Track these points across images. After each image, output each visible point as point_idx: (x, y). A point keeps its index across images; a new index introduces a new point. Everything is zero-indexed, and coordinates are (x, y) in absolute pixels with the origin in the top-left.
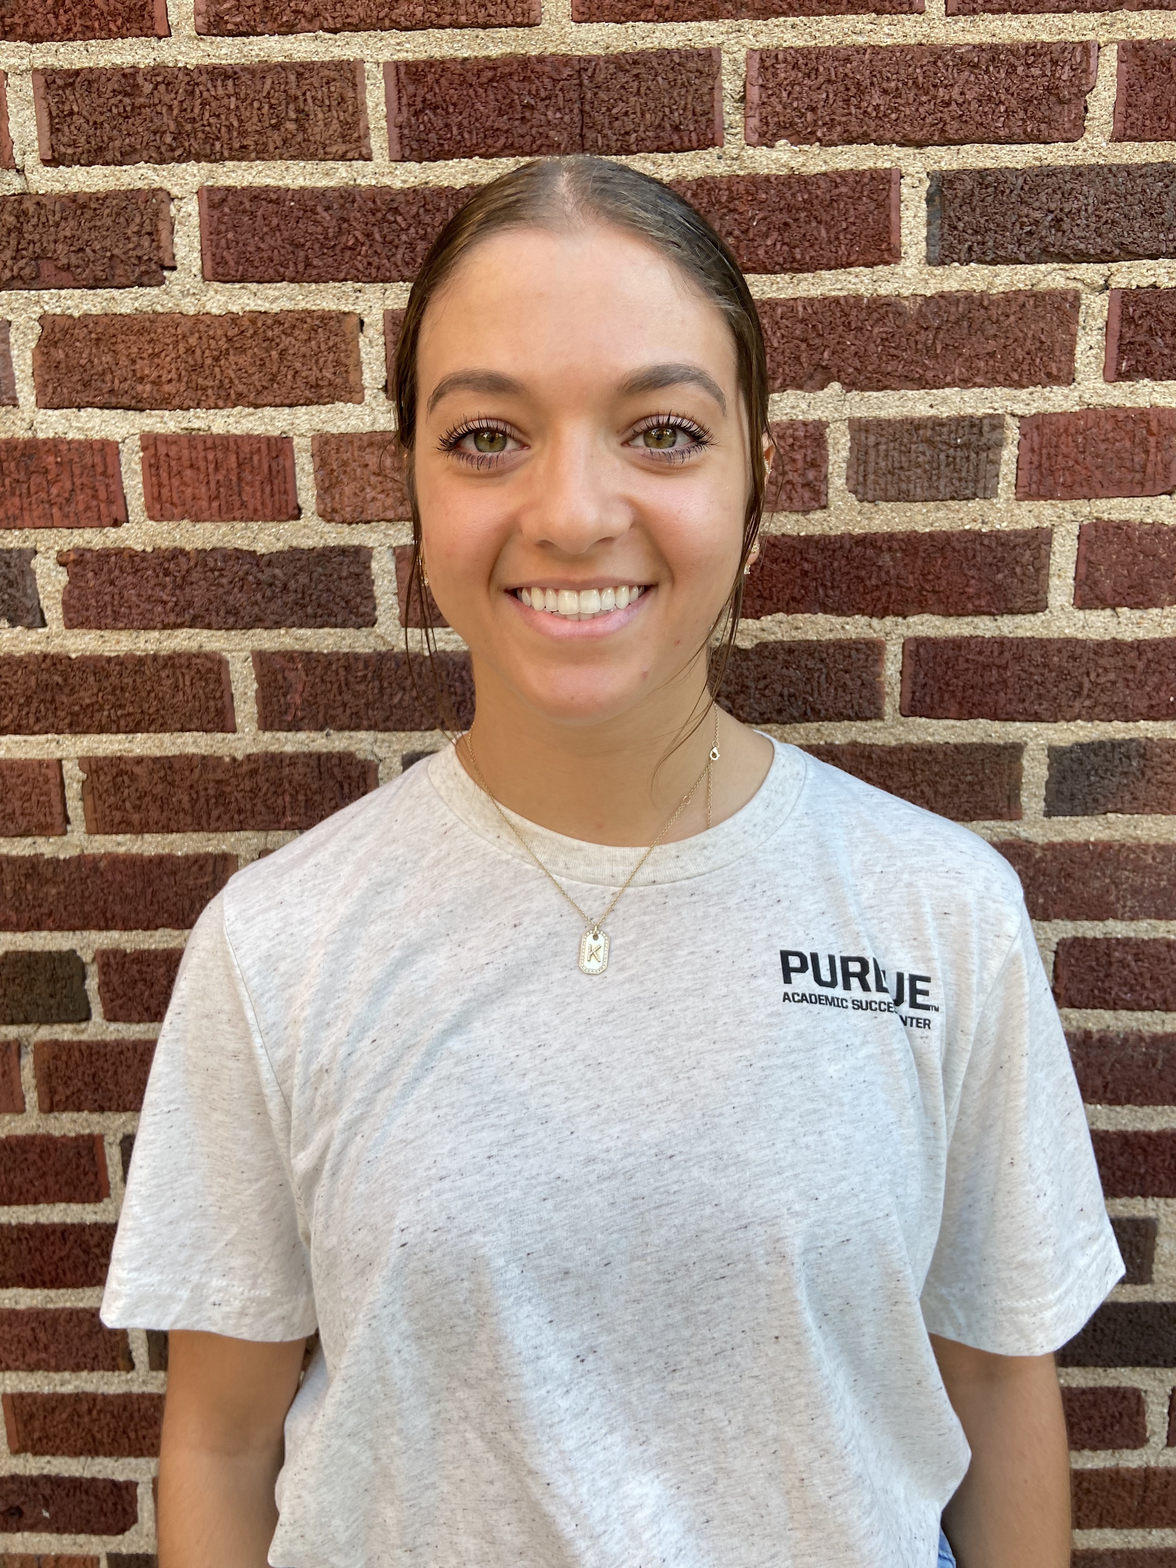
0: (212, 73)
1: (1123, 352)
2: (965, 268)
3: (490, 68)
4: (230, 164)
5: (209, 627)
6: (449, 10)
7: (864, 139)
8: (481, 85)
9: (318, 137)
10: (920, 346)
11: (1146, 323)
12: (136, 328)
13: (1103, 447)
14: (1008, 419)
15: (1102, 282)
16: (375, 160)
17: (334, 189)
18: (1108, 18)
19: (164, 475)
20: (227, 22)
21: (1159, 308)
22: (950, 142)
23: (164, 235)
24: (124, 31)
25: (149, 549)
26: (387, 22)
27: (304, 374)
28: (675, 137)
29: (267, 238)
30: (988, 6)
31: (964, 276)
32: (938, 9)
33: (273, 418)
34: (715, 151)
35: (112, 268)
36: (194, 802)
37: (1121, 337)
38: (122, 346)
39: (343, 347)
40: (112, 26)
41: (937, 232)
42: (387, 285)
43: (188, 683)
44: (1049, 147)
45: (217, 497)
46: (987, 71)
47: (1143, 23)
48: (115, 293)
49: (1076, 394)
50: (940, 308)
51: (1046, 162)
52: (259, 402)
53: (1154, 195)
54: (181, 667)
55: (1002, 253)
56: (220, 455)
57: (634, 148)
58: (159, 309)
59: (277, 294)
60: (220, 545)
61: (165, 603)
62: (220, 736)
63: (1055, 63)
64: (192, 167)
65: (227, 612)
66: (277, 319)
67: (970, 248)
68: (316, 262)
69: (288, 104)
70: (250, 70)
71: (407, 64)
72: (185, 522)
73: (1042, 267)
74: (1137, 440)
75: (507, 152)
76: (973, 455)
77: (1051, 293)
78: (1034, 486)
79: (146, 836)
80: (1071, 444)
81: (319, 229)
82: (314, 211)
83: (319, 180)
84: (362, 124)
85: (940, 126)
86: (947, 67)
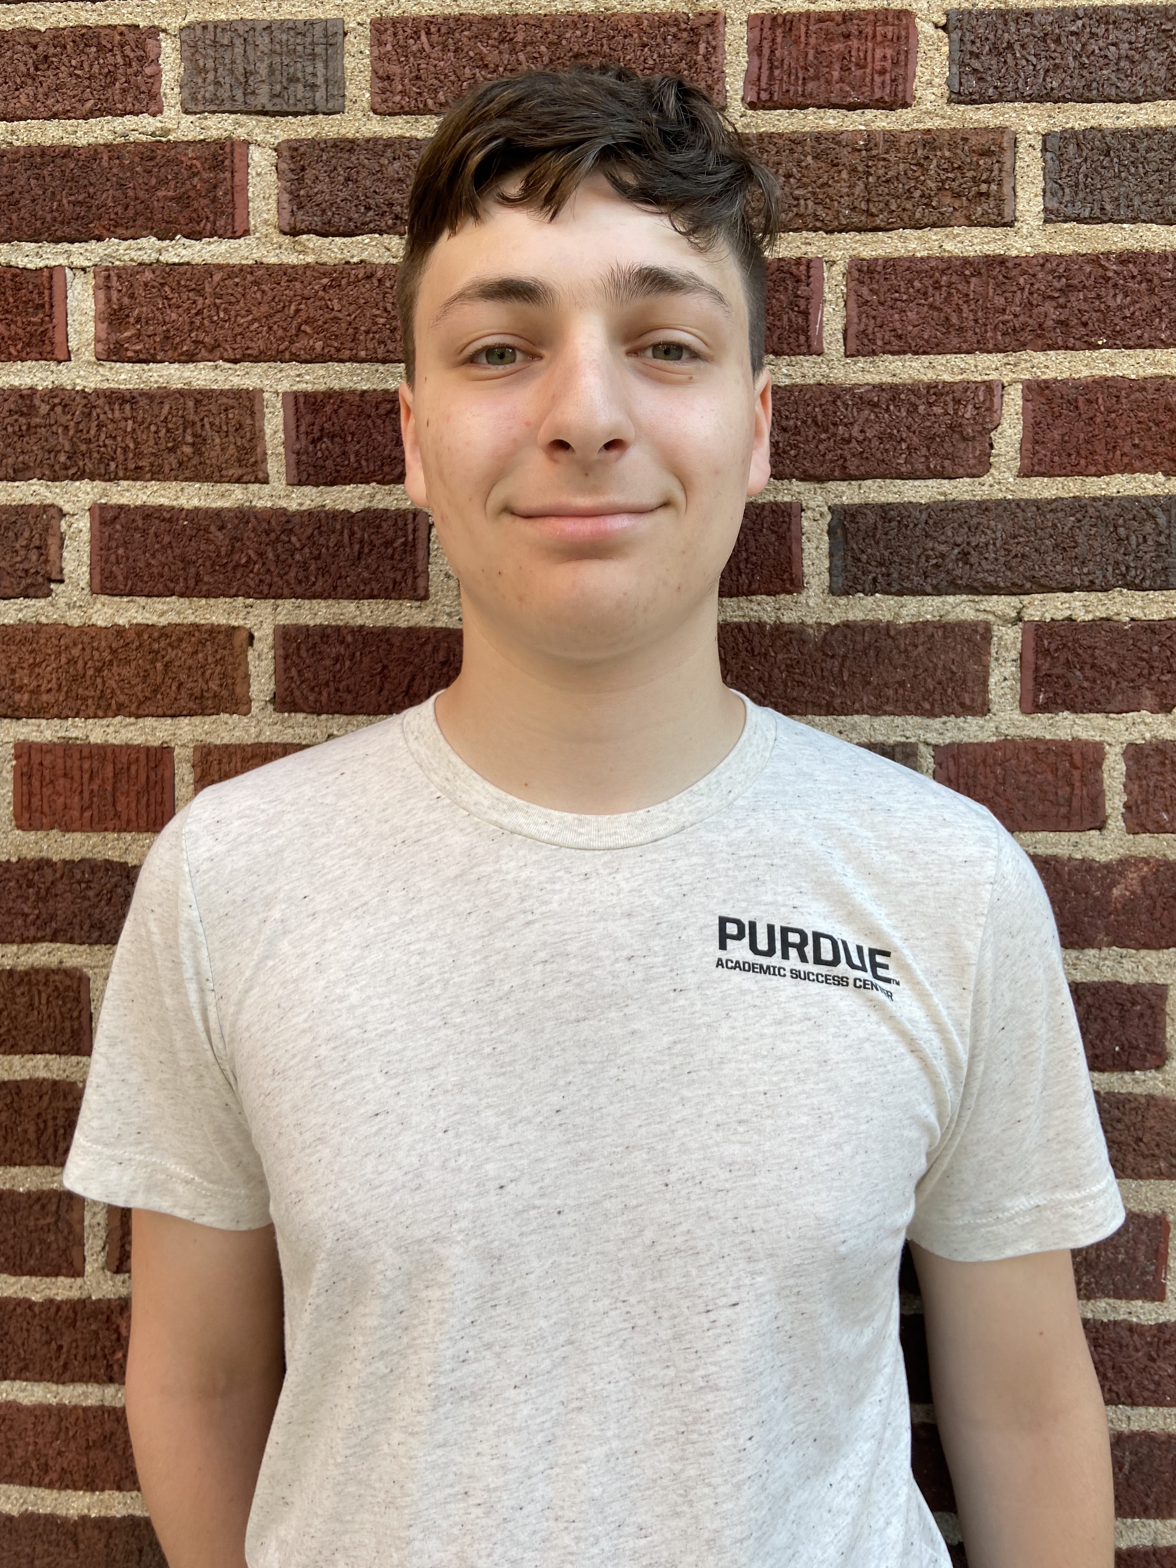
0: (110, 397)
1: (1040, 684)
2: (870, 599)
3: (388, 401)
4: (124, 483)
5: (71, 941)
6: (348, 345)
8: (379, 416)
9: (214, 461)
10: (826, 673)
11: (1063, 656)
12: (18, 638)
13: (1023, 779)
14: (923, 747)
15: (1014, 614)
16: (272, 484)
17: (229, 510)
18: (1011, 359)
19: (36, 784)
20: (127, 350)
21: (1076, 641)
22: (849, 478)
23: (53, 550)
24: (24, 354)
25: (14, 860)
26: (287, 355)
27: (189, 685)
29: (159, 555)
30: (888, 347)
31: (869, 606)
32: (837, 350)
33: (154, 729)
36: (40, 1133)
37: (1037, 669)
39: (231, 660)
40: (12, 350)
41: (839, 563)
42: (280, 602)
43: (44, 1001)
44: (954, 482)
45: (90, 807)
46: (887, 410)
47: (1049, 363)
49: (992, 725)
50: (845, 637)
51: (950, 497)
52: (141, 712)
53: (1066, 529)
54: (37, 984)
55: (907, 584)
56: (96, 764)
58: (43, 620)
59: (165, 608)
60: (88, 856)
61: (27, 915)
62: (74, 1059)
63: (957, 402)
64: (85, 485)
65: (92, 926)
66: (165, 632)
67: (875, 580)
68: (206, 579)
69: (185, 428)
70: (149, 395)
71: (306, 394)
72: (54, 831)
73: (950, 599)
74: (1060, 773)
77: (960, 624)
80: (990, 775)
81: (212, 547)
82: (207, 531)
83: (214, 500)
84: (259, 449)
85: (841, 462)
86: (847, 406)
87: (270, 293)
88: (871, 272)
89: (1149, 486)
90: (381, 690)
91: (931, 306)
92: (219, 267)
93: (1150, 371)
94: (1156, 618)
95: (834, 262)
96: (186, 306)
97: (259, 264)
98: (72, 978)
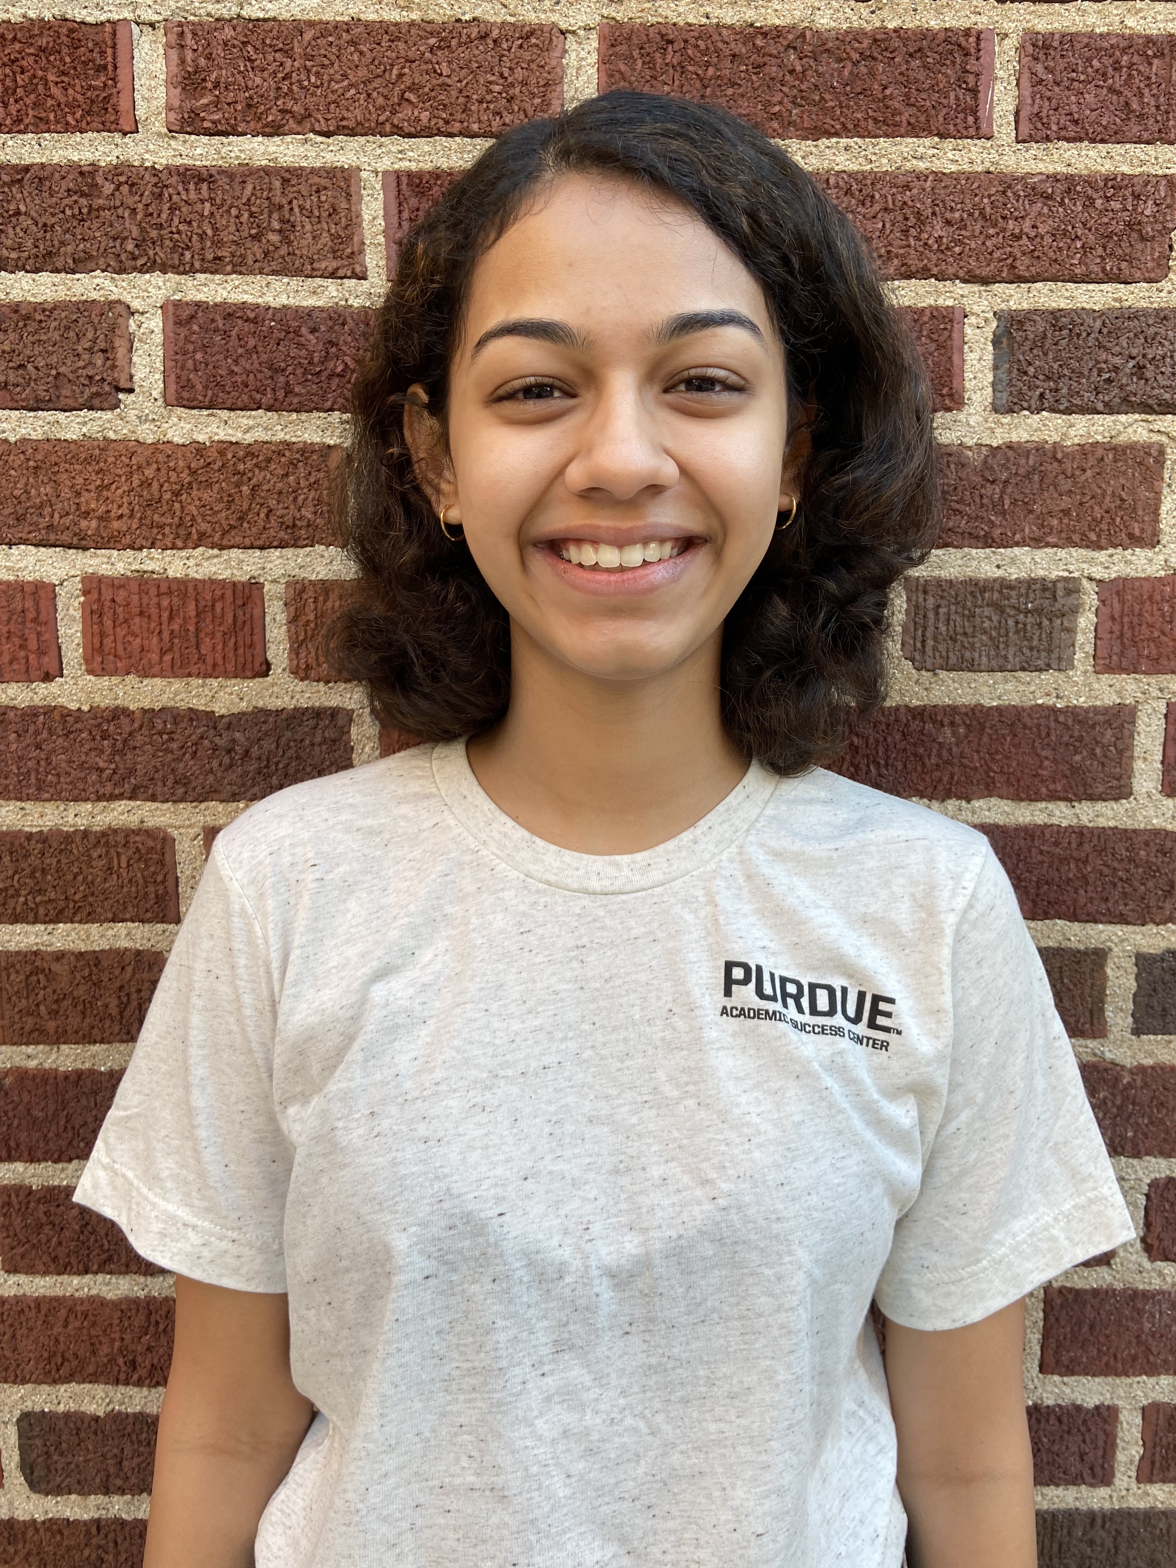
0: (184, 174)
2: (1036, 417)
4: (201, 277)
5: (153, 798)
6: (458, 116)
7: (924, 274)
9: (305, 252)
10: (985, 501)
12: (83, 456)
14: (1085, 583)
16: (371, 280)
17: (321, 310)
19: (108, 623)
20: (203, 119)
22: (1018, 279)
23: (121, 352)
24: (84, 124)
25: (85, 708)
26: (388, 128)
27: (280, 512)
29: (242, 361)
30: (1063, 133)
31: (1035, 426)
32: (1008, 135)
33: (241, 562)
35: (57, 387)
36: (125, 1008)
38: (65, 476)
39: (325, 483)
40: (70, 118)
41: (1004, 377)
43: (124, 864)
44: (1131, 287)
45: (170, 649)
46: (1062, 204)
48: (61, 416)
49: (1161, 557)
50: (1008, 460)
51: (1127, 304)
52: (225, 542)
54: (116, 845)
55: (1077, 401)
56: (175, 600)
58: (112, 435)
59: (251, 423)
60: (169, 704)
61: (101, 770)
62: (160, 927)
63: (1137, 197)
64: (156, 278)
65: (176, 782)
66: (251, 451)
67: (1042, 395)
68: (297, 389)
69: (270, 213)
70: (229, 174)
71: (410, 174)
72: (131, 677)
73: (1123, 418)
76: (1046, 622)
77: (1132, 446)
78: (1115, 658)
79: (63, 1047)
80: (1157, 613)
81: (304, 353)
82: (297, 333)
83: (304, 298)
84: (356, 239)
85: (1009, 261)
86: (1018, 198)
87: (368, 54)
88: (1046, 47)
91: (1111, 90)
92: (311, 24)
95: (1006, 35)
96: (271, 68)
97: (357, 21)
98: (154, 839)
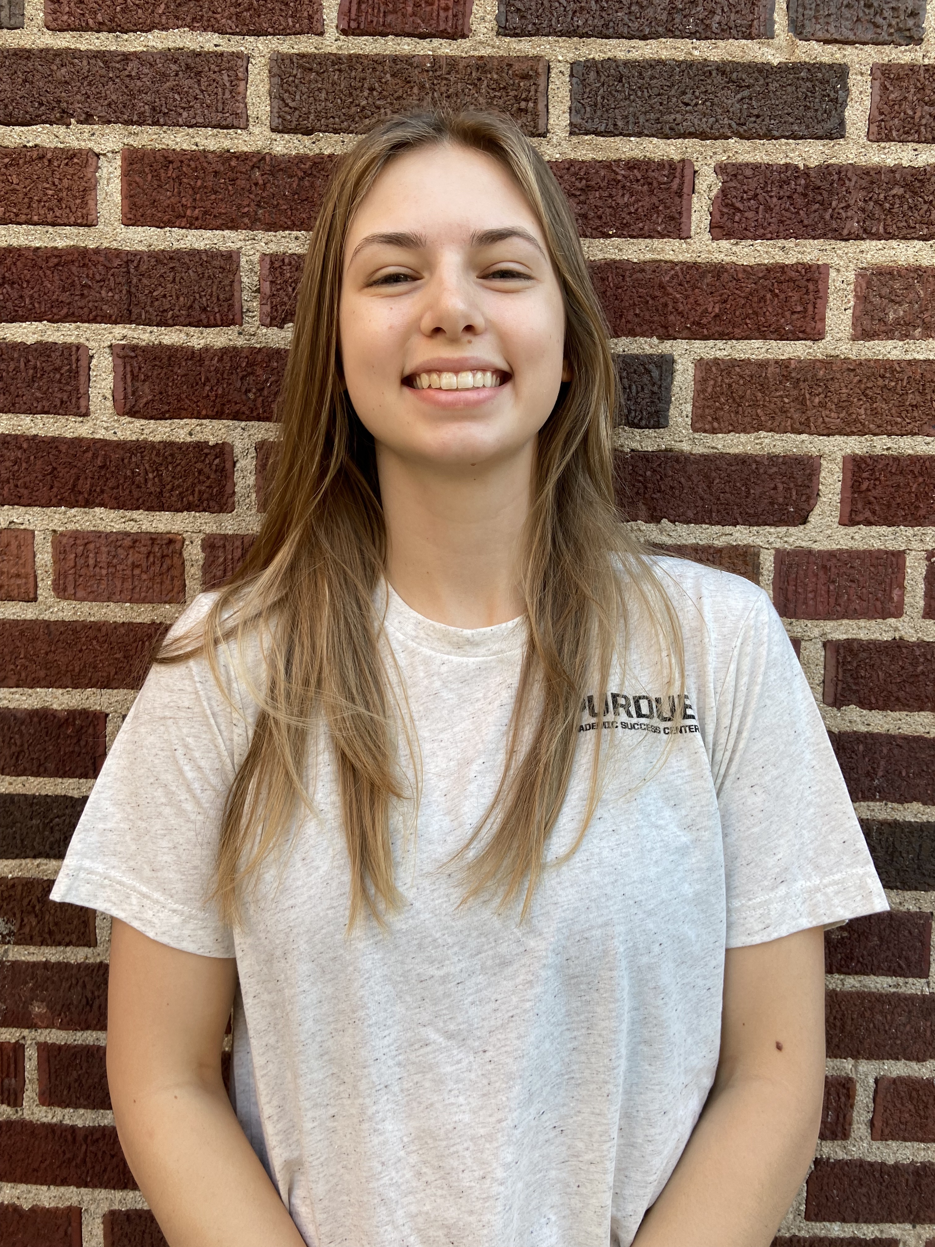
3: (56, 256)
8: (49, 268)
28: (203, 316)
34: (237, 328)
57: (170, 322)
75: (70, 319)
89: (647, 347)
90: (52, 487)
93: (649, 256)
94: (650, 449)
